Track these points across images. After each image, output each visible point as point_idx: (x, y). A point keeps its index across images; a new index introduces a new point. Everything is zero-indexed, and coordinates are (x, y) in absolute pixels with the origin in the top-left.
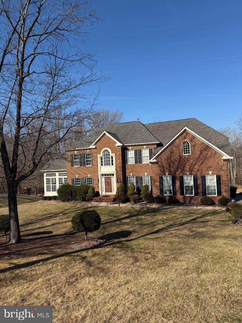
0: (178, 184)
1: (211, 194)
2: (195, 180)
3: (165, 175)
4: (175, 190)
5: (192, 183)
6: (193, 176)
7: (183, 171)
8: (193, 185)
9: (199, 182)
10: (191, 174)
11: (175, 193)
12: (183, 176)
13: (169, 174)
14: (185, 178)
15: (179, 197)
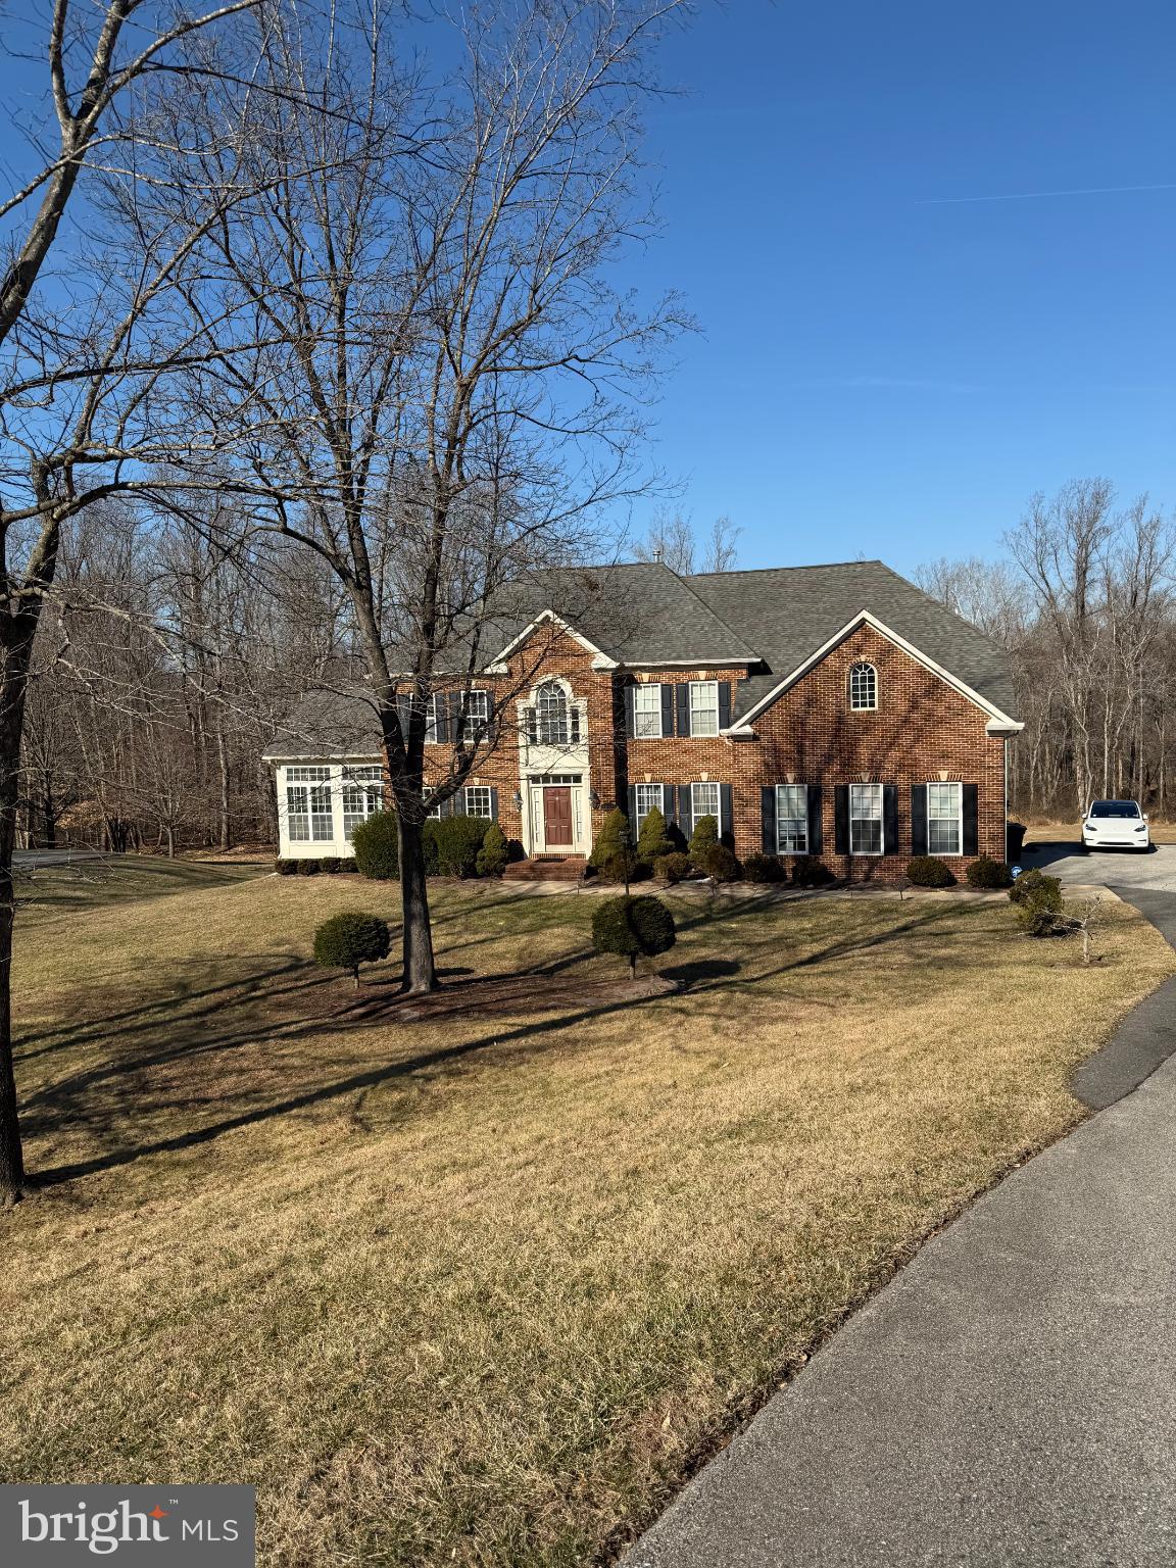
0: (828, 816)
1: (943, 848)
2: (890, 801)
3: (783, 781)
4: (817, 836)
5: (877, 813)
6: (881, 785)
7: (849, 768)
8: (882, 819)
9: (905, 805)
10: (875, 780)
11: (816, 847)
12: (847, 787)
13: (800, 780)
14: (854, 792)
15: (831, 859)
